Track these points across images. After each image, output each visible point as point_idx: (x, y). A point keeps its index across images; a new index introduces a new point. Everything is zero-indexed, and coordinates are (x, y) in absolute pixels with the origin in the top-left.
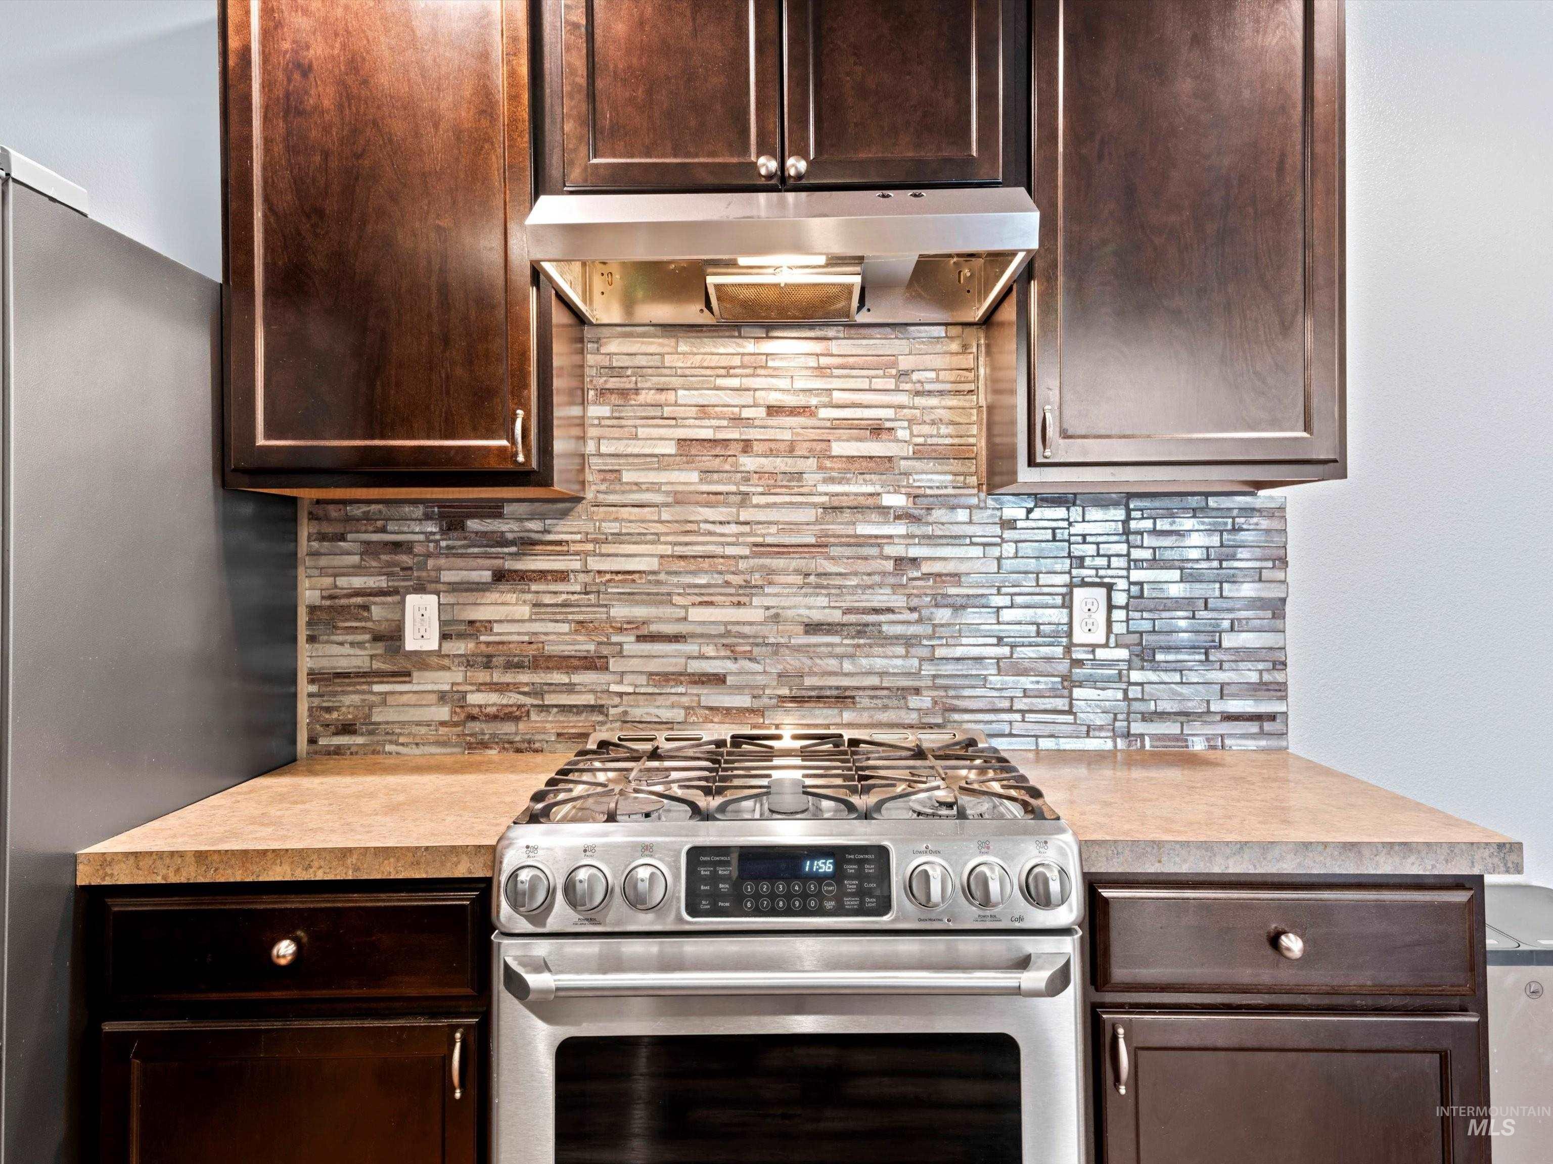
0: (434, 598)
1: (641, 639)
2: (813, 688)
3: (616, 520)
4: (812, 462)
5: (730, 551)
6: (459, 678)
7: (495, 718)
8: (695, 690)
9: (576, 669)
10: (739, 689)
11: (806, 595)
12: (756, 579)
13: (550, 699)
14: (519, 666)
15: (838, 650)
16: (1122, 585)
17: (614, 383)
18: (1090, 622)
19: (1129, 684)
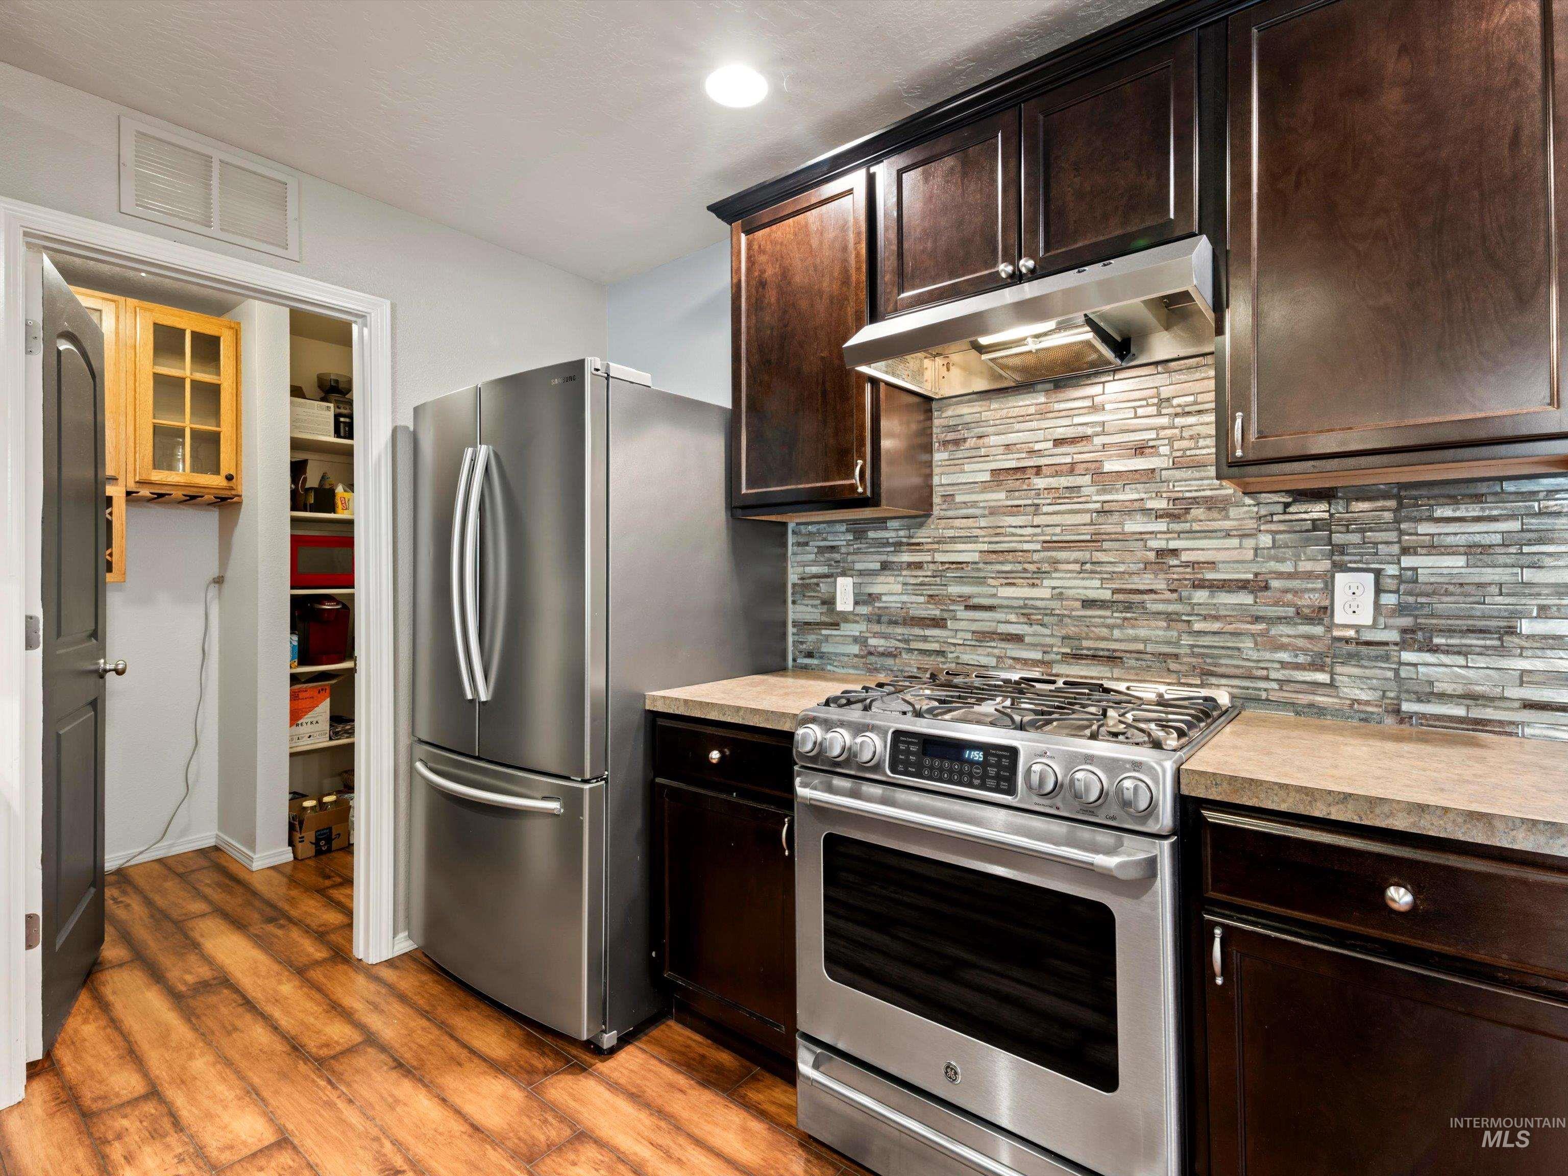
0: (851, 579)
1: (968, 608)
2: (1089, 649)
3: (952, 528)
4: (1087, 479)
5: (1026, 547)
6: (864, 629)
7: (882, 654)
8: (1003, 645)
9: (928, 626)
10: (1034, 646)
11: (1083, 579)
12: (1046, 567)
13: (914, 645)
14: (896, 623)
15: (1109, 621)
16: (1392, 570)
17: (951, 436)
18: (1354, 604)
19: (1401, 664)
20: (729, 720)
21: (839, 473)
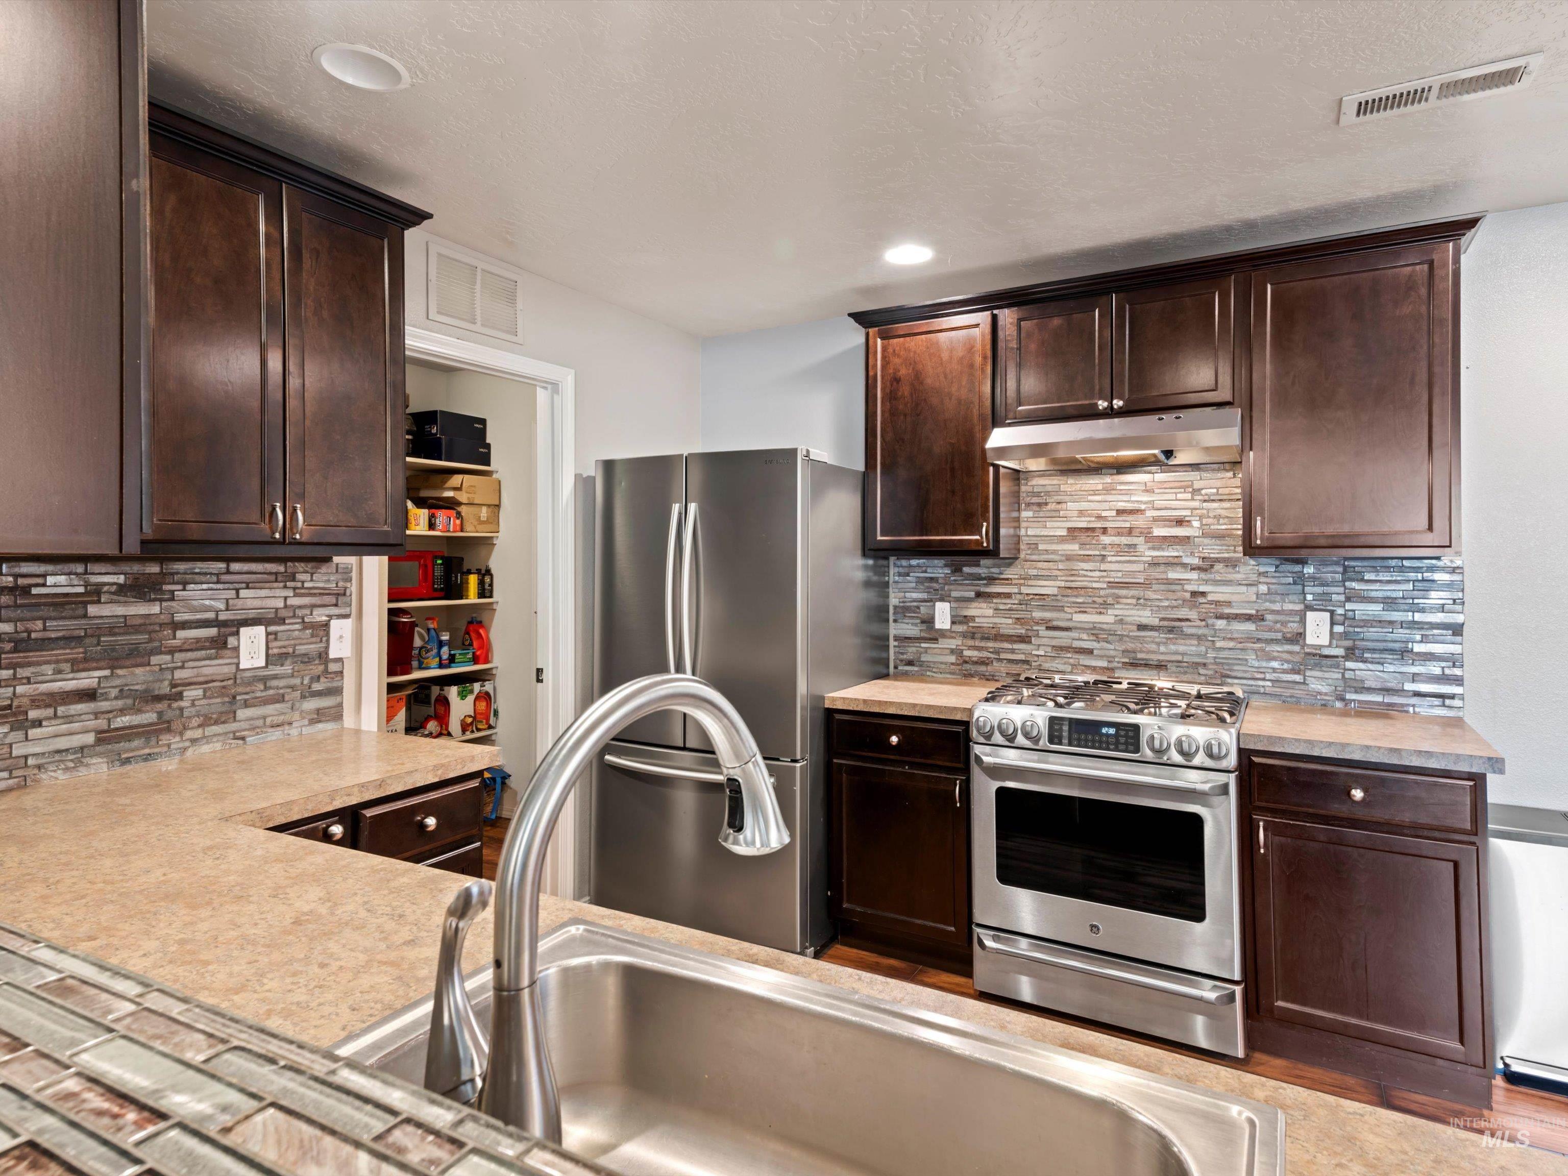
0: (948, 604)
1: (1048, 628)
2: (1143, 660)
3: (1035, 568)
4: (1142, 539)
5: (1095, 585)
6: (960, 643)
7: (976, 663)
8: (1077, 656)
9: (1015, 642)
10: (1101, 657)
11: (1138, 610)
12: (1110, 600)
13: (1003, 656)
14: (988, 639)
15: (1157, 640)
16: (1340, 611)
17: (1035, 500)
18: (1318, 632)
19: (1345, 669)
20: (906, 713)
21: (965, 531)
